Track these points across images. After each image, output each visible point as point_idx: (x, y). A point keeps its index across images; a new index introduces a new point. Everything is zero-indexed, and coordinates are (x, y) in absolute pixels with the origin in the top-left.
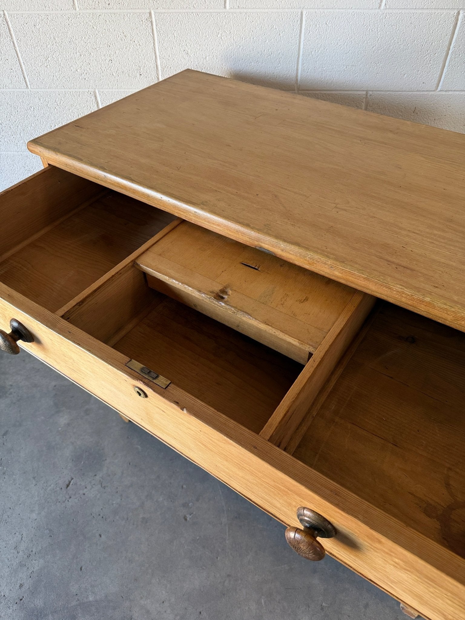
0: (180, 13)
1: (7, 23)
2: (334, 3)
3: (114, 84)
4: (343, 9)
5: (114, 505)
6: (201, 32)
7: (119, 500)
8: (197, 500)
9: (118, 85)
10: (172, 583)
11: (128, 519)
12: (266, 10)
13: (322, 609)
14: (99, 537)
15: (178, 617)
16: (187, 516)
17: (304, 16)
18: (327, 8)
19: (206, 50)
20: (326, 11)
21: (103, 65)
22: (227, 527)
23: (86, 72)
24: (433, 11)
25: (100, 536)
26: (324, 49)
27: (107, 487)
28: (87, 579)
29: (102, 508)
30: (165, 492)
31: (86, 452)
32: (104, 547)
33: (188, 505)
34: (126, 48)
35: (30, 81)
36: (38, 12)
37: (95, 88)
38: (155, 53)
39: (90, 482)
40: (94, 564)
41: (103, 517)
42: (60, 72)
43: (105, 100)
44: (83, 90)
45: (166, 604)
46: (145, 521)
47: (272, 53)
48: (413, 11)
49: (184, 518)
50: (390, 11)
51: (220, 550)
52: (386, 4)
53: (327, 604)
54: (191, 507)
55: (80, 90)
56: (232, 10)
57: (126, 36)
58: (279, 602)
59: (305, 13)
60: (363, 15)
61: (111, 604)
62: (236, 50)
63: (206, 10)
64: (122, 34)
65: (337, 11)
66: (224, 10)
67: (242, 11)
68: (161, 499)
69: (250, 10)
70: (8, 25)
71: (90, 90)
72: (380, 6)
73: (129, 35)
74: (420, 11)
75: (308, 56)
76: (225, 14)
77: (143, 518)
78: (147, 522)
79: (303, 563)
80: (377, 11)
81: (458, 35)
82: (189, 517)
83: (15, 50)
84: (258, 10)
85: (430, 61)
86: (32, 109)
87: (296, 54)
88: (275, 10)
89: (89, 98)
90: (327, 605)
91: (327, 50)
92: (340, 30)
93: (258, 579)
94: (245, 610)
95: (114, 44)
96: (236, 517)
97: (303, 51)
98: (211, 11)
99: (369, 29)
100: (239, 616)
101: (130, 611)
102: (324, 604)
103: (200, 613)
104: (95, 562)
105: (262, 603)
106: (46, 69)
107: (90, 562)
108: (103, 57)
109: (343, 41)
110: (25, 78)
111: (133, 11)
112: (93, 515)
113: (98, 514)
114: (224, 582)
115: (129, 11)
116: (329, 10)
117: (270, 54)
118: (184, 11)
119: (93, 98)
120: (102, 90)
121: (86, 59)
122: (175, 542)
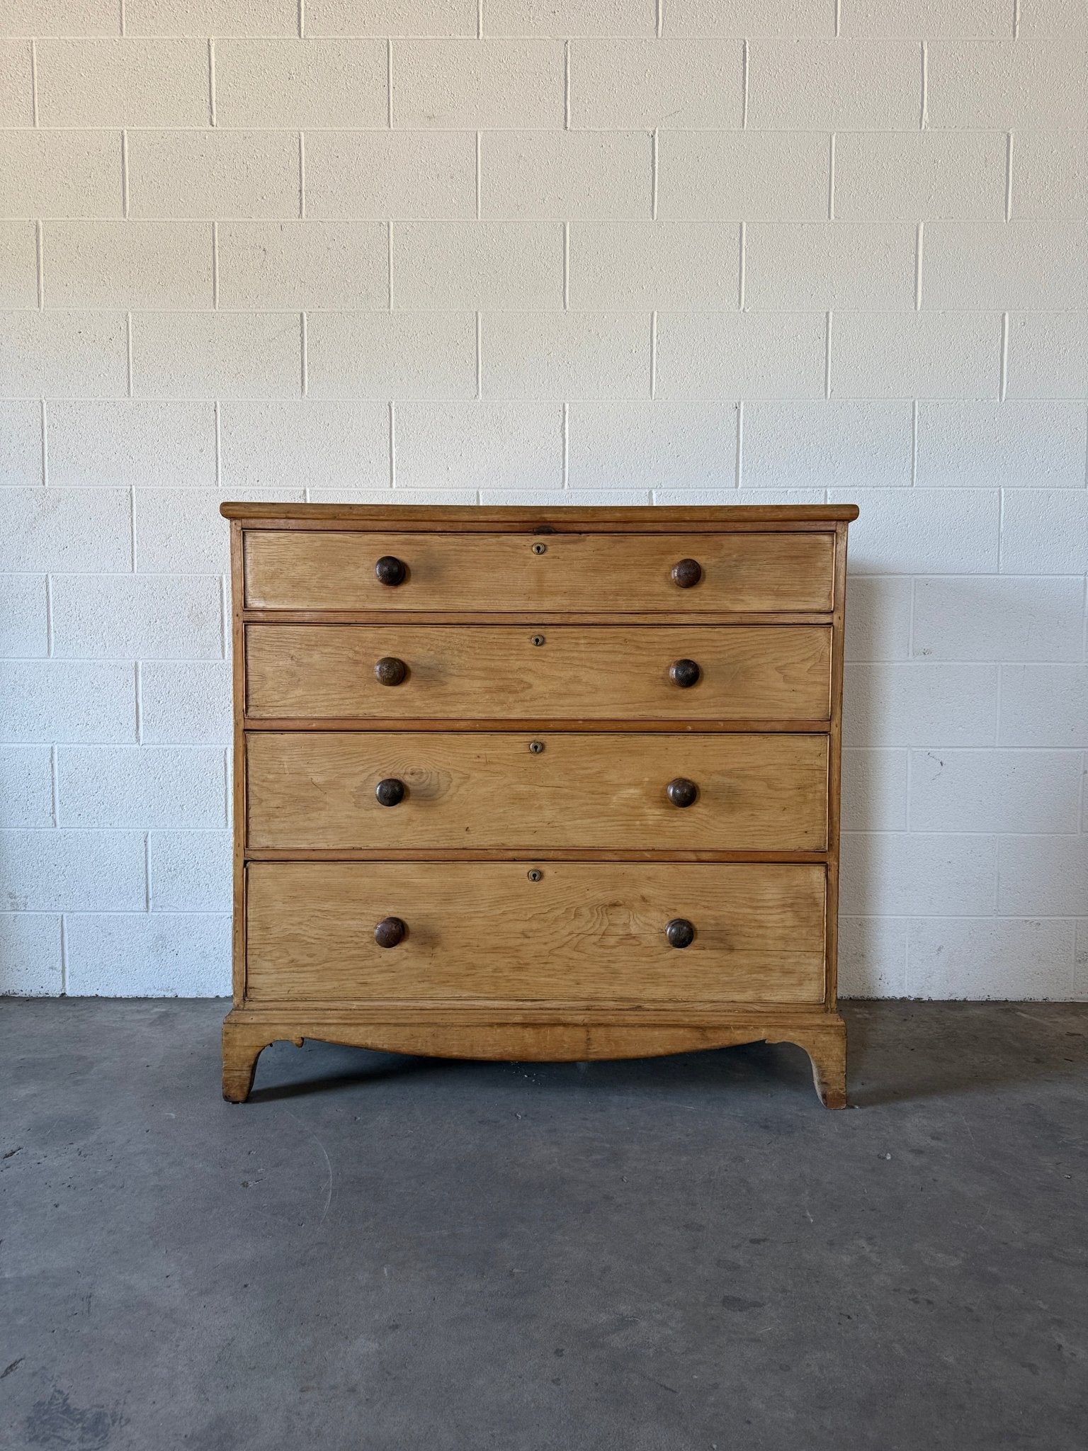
0: (339, 491)
1: (132, 498)
4: (523, 489)
5: (100, 1173)
7: (112, 1167)
10: (195, 1254)
11: (122, 1187)
14: (53, 1207)
15: (195, 1292)
17: (481, 496)
18: (505, 489)
20: (504, 491)
22: (331, 1193)
23: (215, 553)
24: (623, 491)
25: (56, 1206)
27: (91, 1155)
28: (9, 1253)
29: (71, 1176)
30: (210, 1159)
31: (61, 1121)
32: (59, 1219)
33: (255, 1171)
35: (138, 564)
36: (172, 488)
37: (222, 573)
39: (57, 1151)
40: (30, 1237)
41: (69, 1186)
42: (182, 553)
45: (175, 1278)
46: (158, 1189)
48: (601, 491)
49: (244, 1185)
50: (575, 491)
54: (261, 1173)
55: (201, 575)
56: (399, 490)
60: (547, 494)
61: (51, 1281)
63: (369, 489)
65: (517, 489)
66: (390, 489)
67: (411, 490)
68: (201, 1166)
69: (419, 490)
70: (132, 501)
71: (215, 575)
72: (563, 486)
74: (608, 491)
76: (391, 492)
78: (161, 1190)
80: (560, 491)
82: (252, 1184)
83: (132, 528)
84: (429, 489)
86: (130, 599)
88: (448, 490)
89: (211, 585)
96: (352, 1182)
98: (375, 488)
101: (91, 1287)
102: (516, 1270)
103: (246, 1286)
104: (34, 1235)
105: (383, 1272)
106: (164, 549)
107: (22, 1234)
110: (133, 560)
111: (285, 488)
112: (50, 1184)
113: (60, 1183)
114: (307, 1251)
115: (280, 488)
116: (508, 490)
118: (344, 488)
119: (218, 585)
122: (215, 1211)
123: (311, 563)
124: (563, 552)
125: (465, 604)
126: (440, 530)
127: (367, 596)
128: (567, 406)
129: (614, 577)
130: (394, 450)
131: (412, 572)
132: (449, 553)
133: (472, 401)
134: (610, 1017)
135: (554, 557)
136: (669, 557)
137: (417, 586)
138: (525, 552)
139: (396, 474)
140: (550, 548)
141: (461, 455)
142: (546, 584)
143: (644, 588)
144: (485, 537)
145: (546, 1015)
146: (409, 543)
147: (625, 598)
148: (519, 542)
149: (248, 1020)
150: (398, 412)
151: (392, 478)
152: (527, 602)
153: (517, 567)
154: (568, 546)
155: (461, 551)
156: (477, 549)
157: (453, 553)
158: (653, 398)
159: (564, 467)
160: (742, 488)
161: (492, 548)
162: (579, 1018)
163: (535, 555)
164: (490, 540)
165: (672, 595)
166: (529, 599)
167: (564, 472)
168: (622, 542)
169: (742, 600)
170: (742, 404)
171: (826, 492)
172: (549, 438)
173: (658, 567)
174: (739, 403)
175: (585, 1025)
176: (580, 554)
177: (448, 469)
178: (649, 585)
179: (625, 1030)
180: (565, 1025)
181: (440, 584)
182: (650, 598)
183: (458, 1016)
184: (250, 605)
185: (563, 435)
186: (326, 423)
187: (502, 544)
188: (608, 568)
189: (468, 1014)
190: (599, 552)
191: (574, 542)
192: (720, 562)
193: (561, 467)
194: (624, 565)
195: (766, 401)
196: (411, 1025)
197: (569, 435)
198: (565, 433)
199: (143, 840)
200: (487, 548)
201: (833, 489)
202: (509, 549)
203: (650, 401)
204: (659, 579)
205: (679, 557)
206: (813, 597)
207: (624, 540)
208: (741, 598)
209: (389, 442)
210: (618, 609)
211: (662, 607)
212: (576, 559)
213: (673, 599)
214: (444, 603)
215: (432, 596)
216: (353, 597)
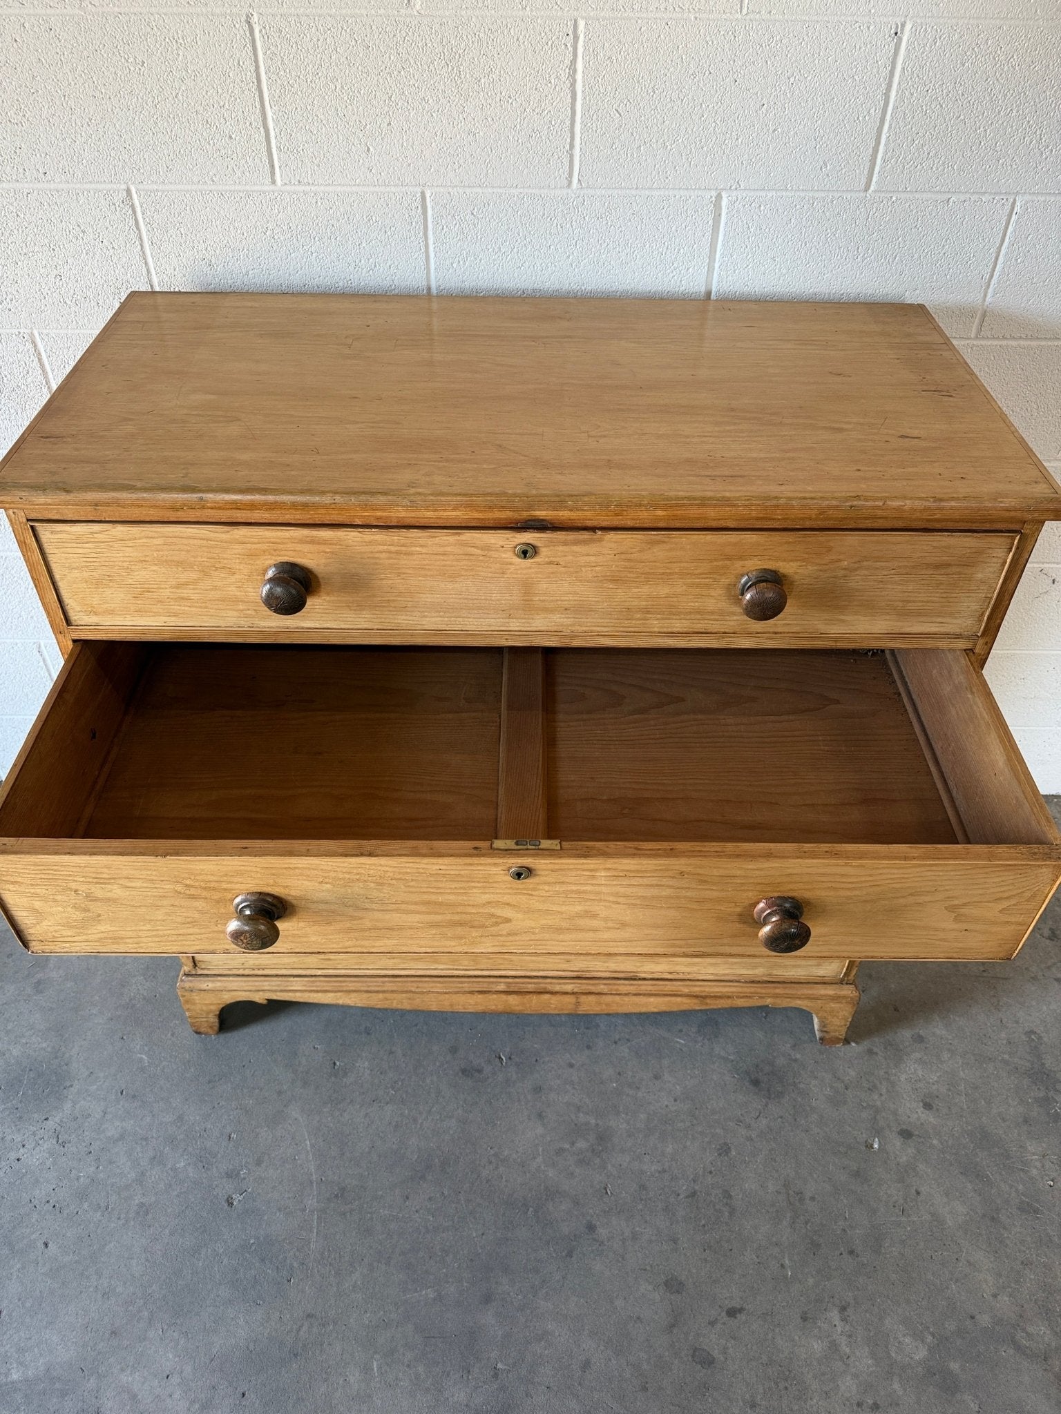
0: (187, 191)
2: (482, 177)
3: (70, 321)
4: (500, 187)
5: (82, 1179)
6: (231, 227)
7: (93, 1169)
8: (259, 1163)
9: (77, 323)
10: (190, 1336)
11: (107, 1208)
12: (354, 189)
13: (496, 1376)
14: (43, 1246)
15: (197, 1406)
16: (234, 1196)
17: (428, 199)
19: (247, 259)
20: (468, 191)
21: (43, 284)
22: (316, 1217)
23: (10, 296)
25: (46, 1245)
26: (476, 259)
27: (69, 1142)
28: (11, 1336)
29: (54, 1187)
30: (190, 1149)
31: (31, 1070)
32: (51, 1269)
33: (238, 1174)
34: (87, 254)
37: (31, 328)
38: (146, 264)
39: (34, 1134)
40: (28, 1305)
41: (54, 1206)
43: (54, 351)
44: (8, 331)
45: (175, 1380)
46: (143, 1209)
47: (375, 266)
48: (634, 192)
49: (228, 1201)
50: (590, 192)
51: (295, 1265)
52: (579, 180)
53: (505, 1365)
54: (244, 1179)
56: (288, 188)
57: (84, 232)
58: (408, 1366)
59: (430, 194)
60: (541, 199)
61: (57, 1385)
62: (305, 260)
63: (237, 187)
64: (76, 227)
65: (490, 190)
66: (272, 187)
67: (308, 188)
68: (182, 1164)
69: (322, 188)
71: (22, 331)
72: (570, 183)
73: (91, 230)
74: (647, 192)
75: (446, 271)
76: (276, 194)
77: (141, 1205)
78: (147, 1213)
79: (465, 1284)
80: (565, 191)
81: (725, 235)
82: (237, 1198)
84: (339, 189)
85: (681, 281)
87: (423, 268)
88: (371, 189)
90: (506, 1367)
91: (480, 260)
92: (500, 224)
93: (371, 1321)
94: (338, 1384)
95: (61, 247)
96: (336, 1196)
97: (436, 263)
98: (248, 188)
99: (555, 225)
100: (323, 1396)
101: (96, 1397)
102: (500, 1366)
103: (243, 1395)
104: (31, 1300)
105: (373, 1369)
107: (19, 1300)
108: (43, 270)
109: (510, 244)
111: (94, 186)
112: (36, 1202)
113: (44, 1201)
114: (298, 1331)
115: (86, 186)
116: (474, 190)
117: (373, 266)
118: (194, 187)
120: (45, 332)
121: (9, 273)
122: (203, 1252)
123: (154, 568)
124: (565, 556)
125: (411, 622)
126: (360, 523)
127: (255, 610)
128: (581, 24)
129: (645, 589)
130: (269, 114)
131: (321, 580)
132: (377, 555)
133: (403, 11)
134: (602, 987)
135: (551, 563)
136: (738, 564)
137: (333, 598)
138: (504, 556)
139: (279, 158)
140: (544, 552)
141: (389, 124)
142: (537, 598)
143: (692, 604)
144: (437, 534)
145: (531, 983)
146: (313, 542)
147: (659, 616)
148: (493, 541)
149: (204, 986)
150: (266, 37)
151: (272, 167)
152: (507, 620)
153: (490, 575)
154: (575, 548)
155: (397, 552)
156: (424, 550)
157: (383, 555)
158: (745, 11)
159: (572, 146)
160: (875, 191)
161: (448, 549)
162: (569, 987)
163: (520, 560)
164: (445, 538)
165: (734, 614)
166: (510, 617)
167: (572, 156)
168: (664, 542)
169: (843, 621)
170: (908, 27)
171: (1015, 200)
172: (546, 92)
173: (718, 577)
174: (903, 25)
175: (573, 993)
176: (593, 559)
177: (368, 150)
178: (699, 600)
179: (617, 998)
180: (552, 993)
181: (370, 596)
182: (699, 617)
183: (434, 985)
184: (75, 621)
185: (573, 84)
186: (139, 59)
187: (465, 544)
188: (638, 577)
189: (445, 982)
190: (623, 556)
191: (584, 542)
192: (821, 570)
193: (568, 147)
194: (663, 574)
195: (954, 21)
196: (384, 992)
197: (584, 86)
198: (575, 81)
199: (35, 652)
200: (441, 549)
201: (1027, 197)
202: (479, 552)
203: (739, 16)
204: (718, 592)
205: (755, 565)
206: (956, 618)
207: (666, 540)
208: (843, 617)
209: (257, 99)
210: (648, 630)
211: (715, 627)
212: (585, 566)
213: (735, 618)
214: (377, 620)
215: (358, 612)
216: (234, 612)
